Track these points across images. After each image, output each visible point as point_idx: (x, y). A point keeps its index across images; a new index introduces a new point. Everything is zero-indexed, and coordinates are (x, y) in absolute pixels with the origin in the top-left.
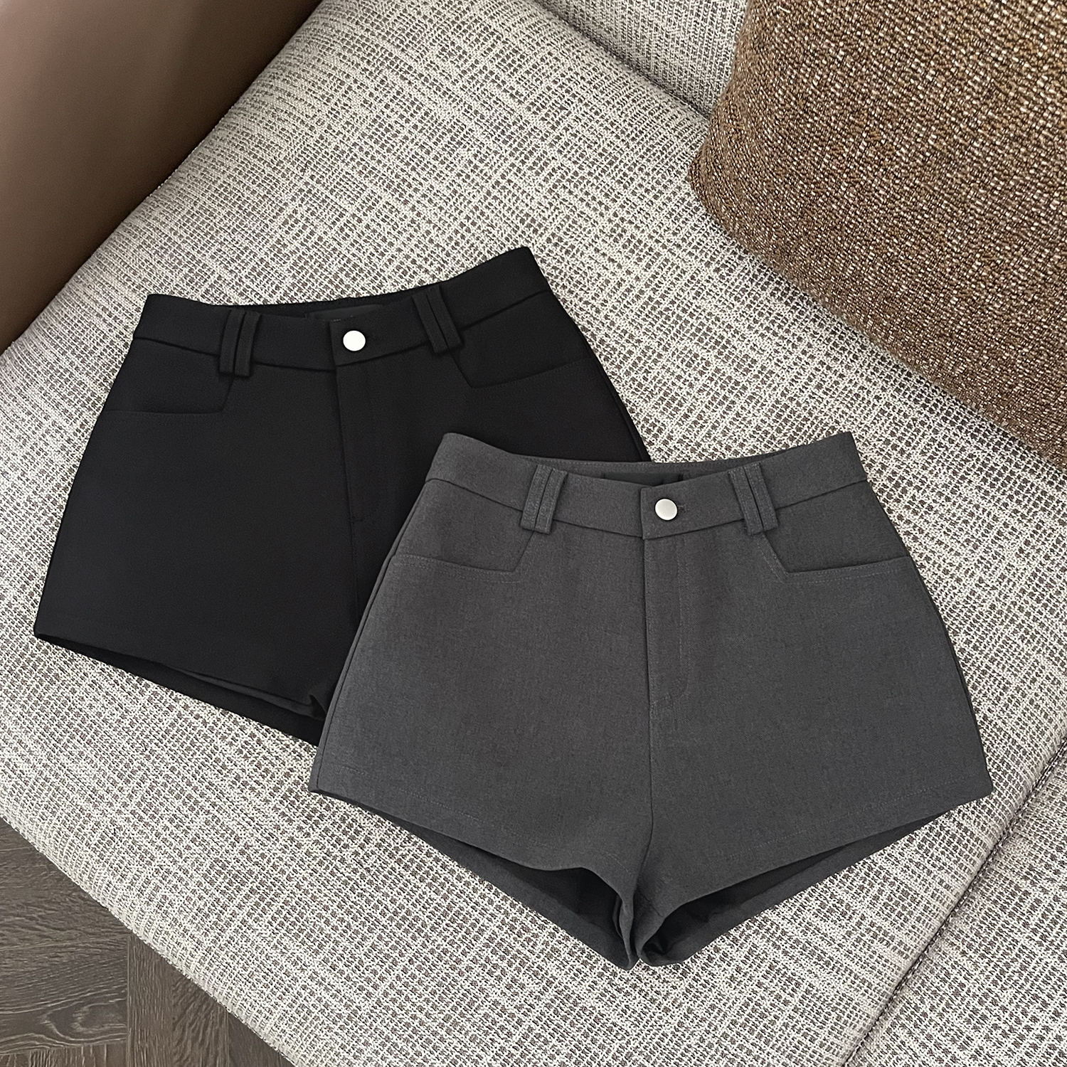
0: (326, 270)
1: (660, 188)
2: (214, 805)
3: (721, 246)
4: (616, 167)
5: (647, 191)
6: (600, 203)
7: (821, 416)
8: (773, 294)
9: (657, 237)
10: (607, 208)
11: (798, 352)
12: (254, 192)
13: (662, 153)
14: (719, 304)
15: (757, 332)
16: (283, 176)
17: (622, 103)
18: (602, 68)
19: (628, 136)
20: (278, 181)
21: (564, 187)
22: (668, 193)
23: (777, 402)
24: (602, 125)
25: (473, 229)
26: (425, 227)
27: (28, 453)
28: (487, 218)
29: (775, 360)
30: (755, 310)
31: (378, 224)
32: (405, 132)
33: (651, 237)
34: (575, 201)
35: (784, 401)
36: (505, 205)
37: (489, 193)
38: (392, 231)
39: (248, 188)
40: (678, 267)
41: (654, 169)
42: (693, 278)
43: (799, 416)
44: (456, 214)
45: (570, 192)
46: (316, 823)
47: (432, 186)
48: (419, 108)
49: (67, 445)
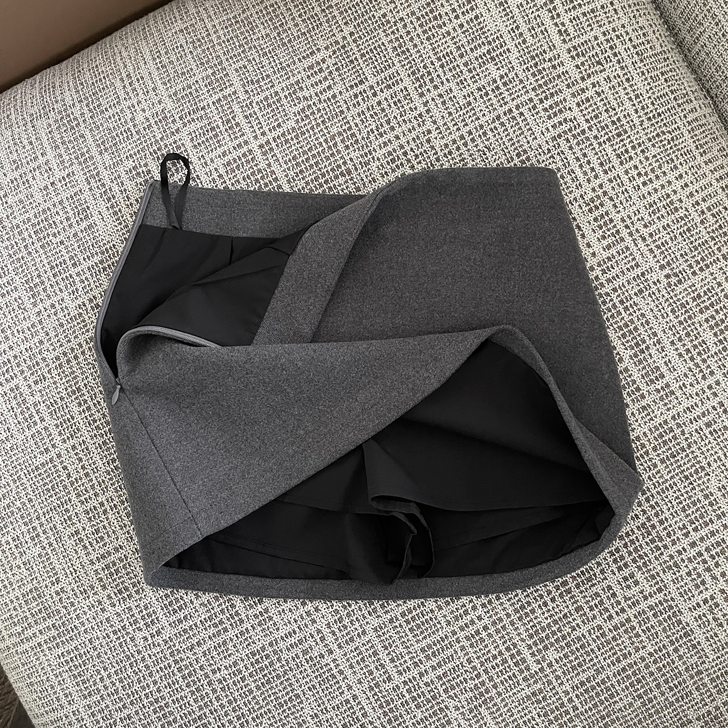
0: (326, 128)
1: (652, 176)
2: (51, 545)
3: (681, 255)
4: (622, 140)
5: (639, 174)
6: (593, 169)
7: (698, 453)
8: (707, 321)
9: (628, 222)
10: (596, 177)
11: (704, 384)
12: (296, 25)
13: (669, 143)
14: (655, 309)
15: (677, 349)
16: (328, 21)
17: (654, 79)
18: (651, 37)
19: (646, 114)
20: (321, 24)
21: (568, 140)
22: (657, 184)
23: (666, 422)
24: (627, 94)
25: (470, 145)
26: (429, 125)
27: (16, 179)
28: (488, 140)
29: (681, 383)
30: (684, 328)
31: (389, 105)
32: (449, 27)
33: (623, 220)
34: (571, 158)
35: (672, 424)
36: (508, 135)
37: (498, 117)
38: (399, 117)
39: (293, 19)
40: (634, 259)
41: (655, 156)
42: (643, 274)
43: (678, 444)
44: (461, 125)
45: (571, 148)
46: (124, 599)
47: (451, 90)
48: (472, 9)
49: (50, 187)
